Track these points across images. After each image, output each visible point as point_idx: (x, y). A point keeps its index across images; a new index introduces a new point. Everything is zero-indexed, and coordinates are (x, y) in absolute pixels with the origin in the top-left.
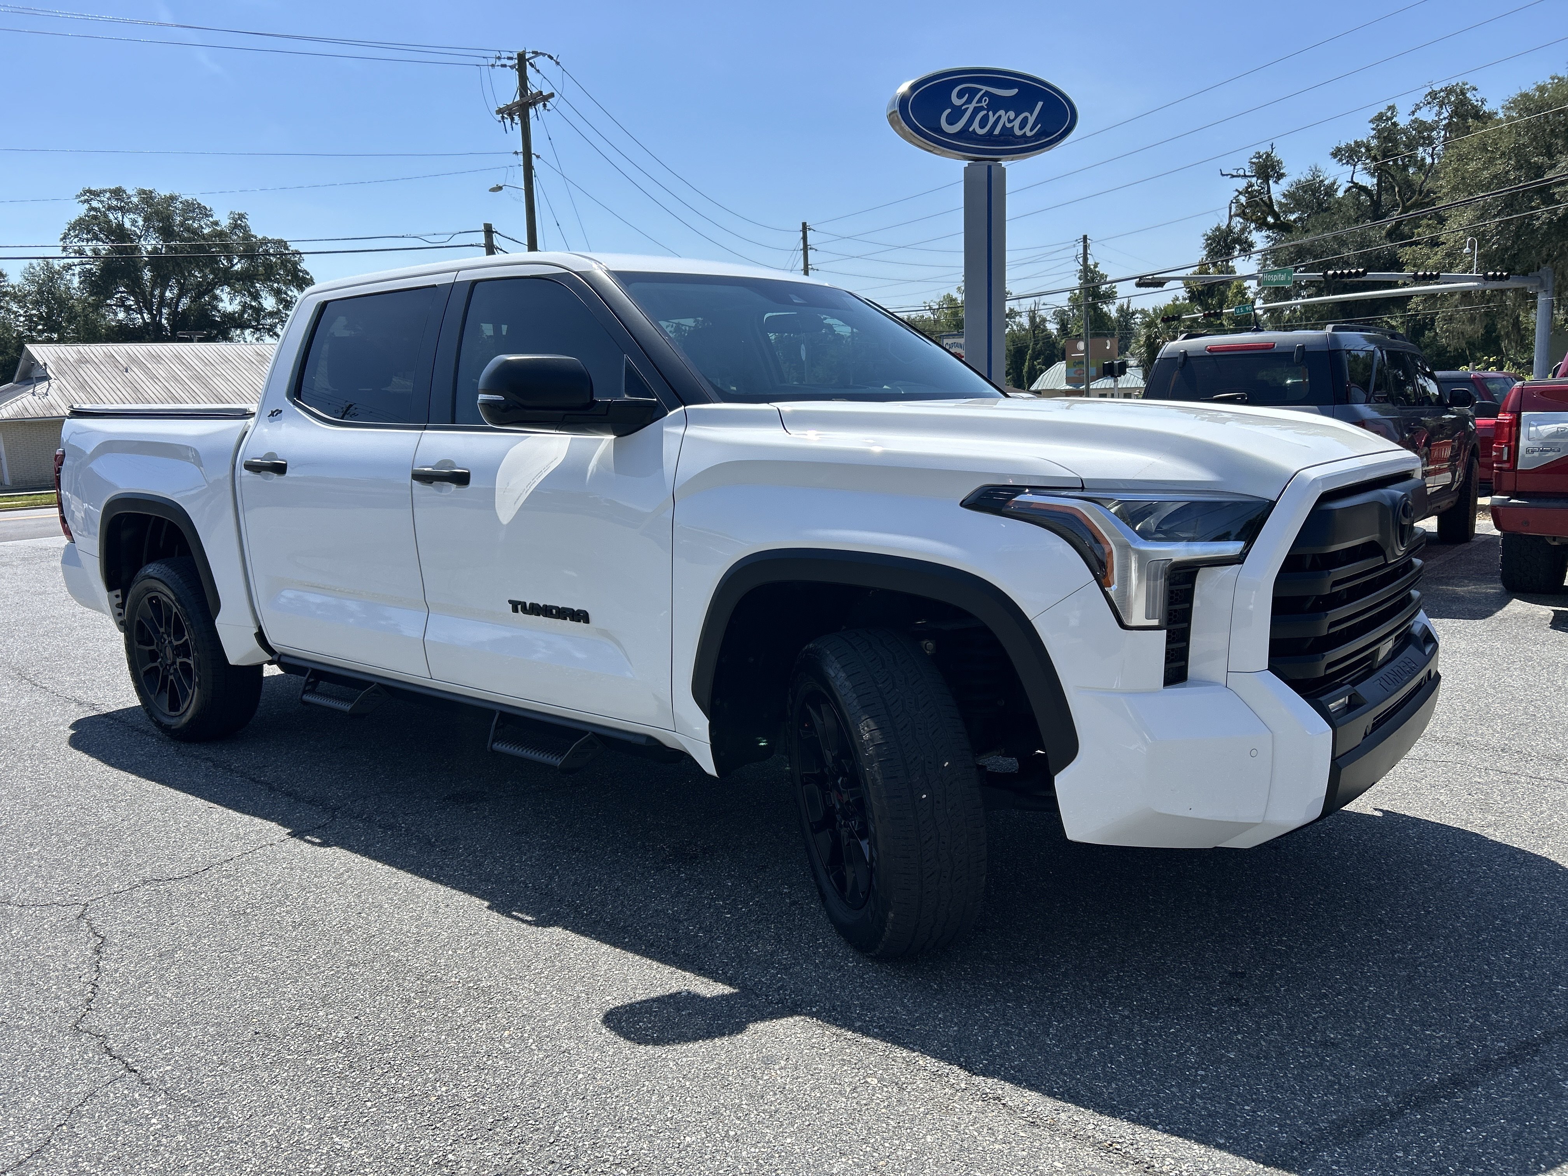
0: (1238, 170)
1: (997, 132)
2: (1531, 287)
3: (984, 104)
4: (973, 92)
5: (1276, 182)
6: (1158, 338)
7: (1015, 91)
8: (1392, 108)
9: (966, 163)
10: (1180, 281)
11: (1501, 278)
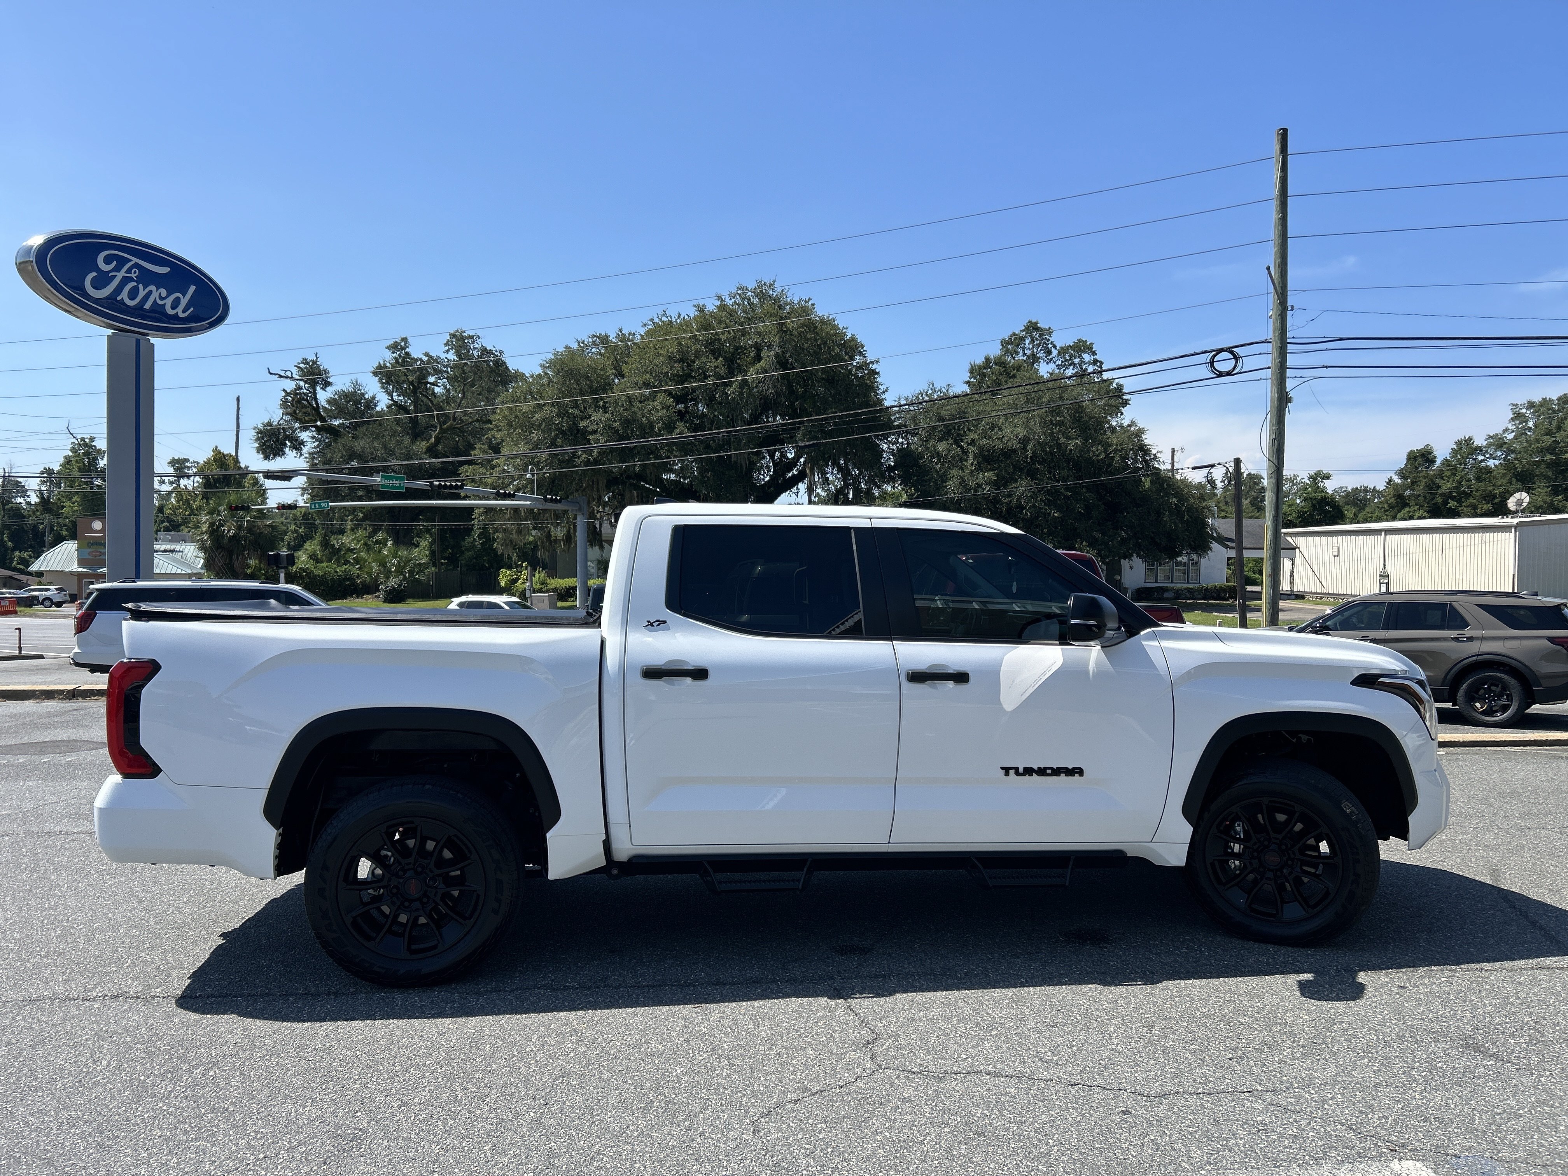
0: (286, 371)
1: (147, 306)
2: (572, 510)
3: (133, 276)
4: (122, 261)
5: (323, 389)
6: (223, 526)
7: (165, 270)
8: (405, 340)
9: (110, 332)
10: (305, 477)
11: (556, 501)
